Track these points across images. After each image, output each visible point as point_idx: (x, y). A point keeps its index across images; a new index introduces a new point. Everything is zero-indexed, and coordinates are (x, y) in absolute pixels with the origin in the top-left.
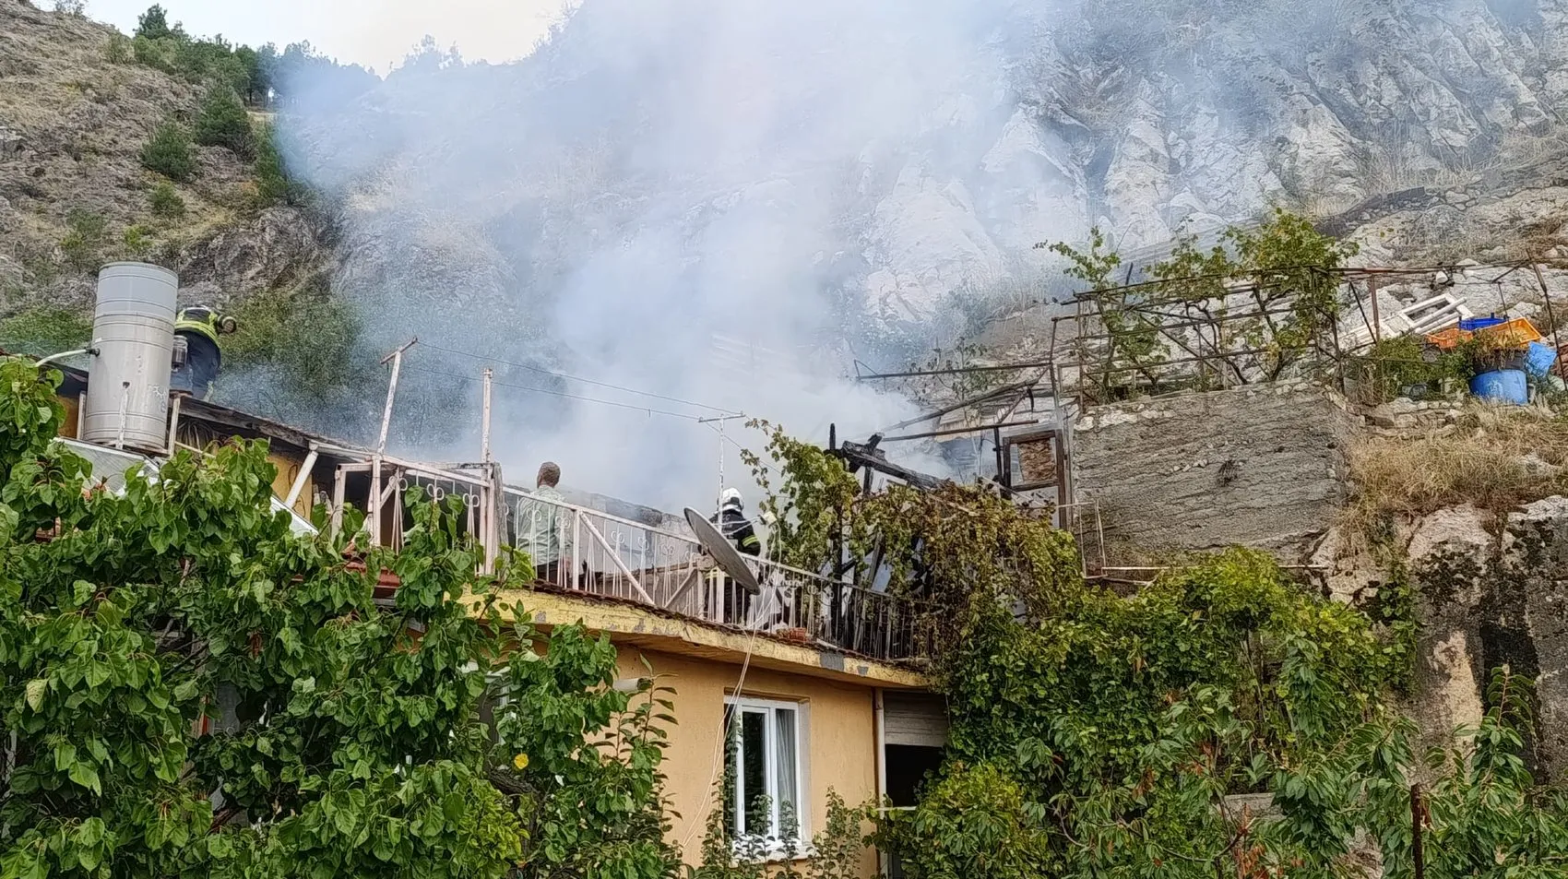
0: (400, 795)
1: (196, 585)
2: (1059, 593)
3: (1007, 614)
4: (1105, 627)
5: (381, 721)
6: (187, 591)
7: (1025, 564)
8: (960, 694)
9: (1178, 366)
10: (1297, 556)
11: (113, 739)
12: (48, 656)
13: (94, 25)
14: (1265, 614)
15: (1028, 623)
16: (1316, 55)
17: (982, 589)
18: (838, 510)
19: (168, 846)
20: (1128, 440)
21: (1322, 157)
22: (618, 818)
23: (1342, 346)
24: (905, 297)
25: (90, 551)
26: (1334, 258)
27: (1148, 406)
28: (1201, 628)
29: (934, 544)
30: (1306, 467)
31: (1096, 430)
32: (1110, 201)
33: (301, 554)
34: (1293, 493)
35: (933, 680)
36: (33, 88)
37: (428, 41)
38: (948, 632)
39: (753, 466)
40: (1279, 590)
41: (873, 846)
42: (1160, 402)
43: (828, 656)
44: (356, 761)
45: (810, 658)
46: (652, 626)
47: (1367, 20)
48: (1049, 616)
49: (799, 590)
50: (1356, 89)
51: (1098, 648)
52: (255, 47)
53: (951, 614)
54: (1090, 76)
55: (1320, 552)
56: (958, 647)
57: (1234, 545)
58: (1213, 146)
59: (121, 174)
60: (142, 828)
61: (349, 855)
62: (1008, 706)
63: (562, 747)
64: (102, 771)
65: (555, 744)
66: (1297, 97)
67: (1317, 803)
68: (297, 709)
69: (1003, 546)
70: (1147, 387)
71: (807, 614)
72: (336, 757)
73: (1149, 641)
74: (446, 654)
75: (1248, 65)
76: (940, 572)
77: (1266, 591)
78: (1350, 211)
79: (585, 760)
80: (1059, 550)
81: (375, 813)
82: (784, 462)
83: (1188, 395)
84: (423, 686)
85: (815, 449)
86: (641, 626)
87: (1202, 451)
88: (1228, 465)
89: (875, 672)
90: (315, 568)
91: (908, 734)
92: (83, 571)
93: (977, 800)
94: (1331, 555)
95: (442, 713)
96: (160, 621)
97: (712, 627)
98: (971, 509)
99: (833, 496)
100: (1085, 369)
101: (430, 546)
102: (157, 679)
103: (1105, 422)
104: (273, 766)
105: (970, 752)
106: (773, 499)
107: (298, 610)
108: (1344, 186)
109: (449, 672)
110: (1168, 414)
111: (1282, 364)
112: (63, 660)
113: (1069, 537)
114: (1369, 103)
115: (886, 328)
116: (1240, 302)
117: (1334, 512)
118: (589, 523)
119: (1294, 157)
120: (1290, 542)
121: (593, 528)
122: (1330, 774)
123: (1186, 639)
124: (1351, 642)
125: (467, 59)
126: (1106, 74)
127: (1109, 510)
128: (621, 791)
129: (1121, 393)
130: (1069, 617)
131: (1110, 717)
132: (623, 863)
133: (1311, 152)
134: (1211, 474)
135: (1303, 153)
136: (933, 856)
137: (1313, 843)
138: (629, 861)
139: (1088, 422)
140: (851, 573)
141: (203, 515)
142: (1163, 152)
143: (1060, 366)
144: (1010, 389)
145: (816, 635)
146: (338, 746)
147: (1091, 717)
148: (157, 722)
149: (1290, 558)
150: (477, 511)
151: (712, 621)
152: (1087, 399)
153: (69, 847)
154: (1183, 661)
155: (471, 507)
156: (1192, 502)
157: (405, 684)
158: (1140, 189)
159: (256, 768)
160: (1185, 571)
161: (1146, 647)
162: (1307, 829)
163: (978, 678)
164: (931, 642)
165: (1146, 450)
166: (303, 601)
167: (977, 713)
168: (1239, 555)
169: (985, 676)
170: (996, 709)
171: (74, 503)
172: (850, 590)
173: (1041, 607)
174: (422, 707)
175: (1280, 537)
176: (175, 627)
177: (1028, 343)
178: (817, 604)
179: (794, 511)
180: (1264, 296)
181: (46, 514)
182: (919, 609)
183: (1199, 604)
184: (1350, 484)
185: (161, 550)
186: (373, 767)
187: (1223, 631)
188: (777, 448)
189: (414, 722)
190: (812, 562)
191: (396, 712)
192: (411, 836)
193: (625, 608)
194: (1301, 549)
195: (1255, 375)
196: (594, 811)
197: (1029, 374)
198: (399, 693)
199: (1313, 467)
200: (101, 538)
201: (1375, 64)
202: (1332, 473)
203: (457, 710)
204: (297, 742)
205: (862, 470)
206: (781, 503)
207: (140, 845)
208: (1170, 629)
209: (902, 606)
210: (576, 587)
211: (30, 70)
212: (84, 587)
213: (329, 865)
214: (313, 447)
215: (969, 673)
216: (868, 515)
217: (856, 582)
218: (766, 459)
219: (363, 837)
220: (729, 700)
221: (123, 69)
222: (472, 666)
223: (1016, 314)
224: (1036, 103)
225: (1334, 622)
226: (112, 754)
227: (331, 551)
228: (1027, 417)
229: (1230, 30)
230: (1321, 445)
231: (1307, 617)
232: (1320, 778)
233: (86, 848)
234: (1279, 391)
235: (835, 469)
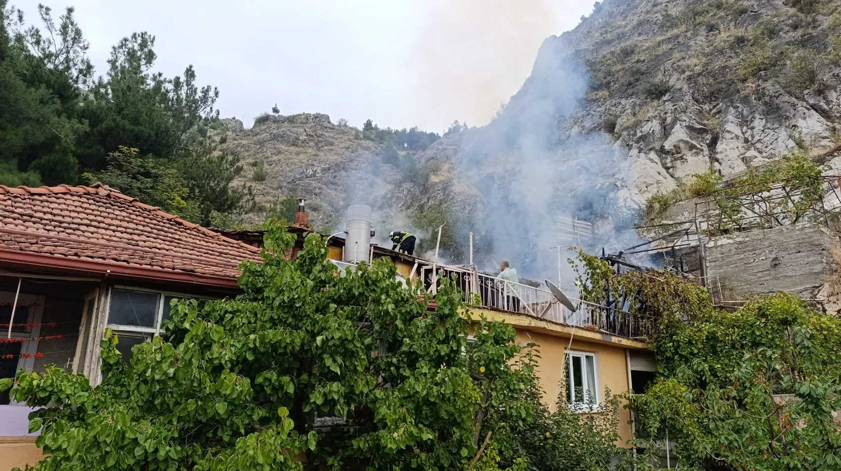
0: (437, 378)
1: (372, 306)
2: (702, 311)
3: (679, 320)
4: (722, 325)
5: (432, 353)
6: (370, 309)
7: (686, 300)
8: (661, 352)
9: (752, 219)
10: (810, 295)
11: (344, 356)
12: (323, 329)
13: (350, 128)
14: (795, 320)
15: (689, 324)
16: (808, 91)
17: (668, 310)
18: (607, 280)
19: (362, 392)
20: (730, 250)
21: (813, 132)
22: (518, 392)
23: (826, 207)
24: (634, 199)
25: (336, 294)
26: (820, 172)
27: (738, 236)
28: (766, 325)
29: (647, 293)
30: (812, 259)
31: (716, 247)
32: (719, 156)
33: (403, 295)
34: (807, 269)
35: (650, 346)
36: (332, 150)
37: (456, 122)
38: (655, 327)
39: (572, 264)
40: (801, 310)
41: (627, 409)
42: (743, 234)
43: (605, 336)
44: (424, 367)
45: (598, 337)
46: (534, 323)
47: (831, 74)
48: (698, 320)
49: (593, 311)
50: (828, 103)
51: (719, 333)
52: (400, 130)
53: (656, 320)
54: (708, 109)
55: (820, 293)
56: (659, 333)
57: (780, 292)
58: (763, 131)
59: (360, 175)
60: (353, 386)
61: (420, 399)
62: (681, 356)
63: (497, 365)
64: (340, 367)
65: (494, 364)
66: (800, 108)
67: (815, 397)
68: (404, 349)
69: (676, 293)
70: (737, 229)
71: (596, 320)
72: (417, 365)
73: (742, 331)
74: (453, 330)
75: (777, 97)
76: (650, 304)
77: (795, 310)
78: (828, 153)
79: (506, 370)
80: (701, 295)
81: (429, 385)
82: (584, 262)
83: (756, 231)
84: (446, 341)
85: (596, 257)
86: (530, 323)
87: (764, 253)
88: (776, 259)
89: (625, 342)
90: (407, 300)
91: (641, 366)
92: (334, 301)
93: (669, 392)
94: (826, 295)
95: (452, 351)
96: (361, 318)
97: (558, 324)
98: (662, 279)
99: (605, 275)
100: (710, 223)
101: (446, 293)
102: (357, 337)
103: (719, 243)
104: (398, 368)
105: (666, 374)
106: (580, 276)
107: (402, 314)
108: (824, 142)
109: (454, 336)
110: (747, 239)
111: (798, 217)
112: (327, 330)
113: (705, 289)
114: (834, 108)
115: (627, 211)
116: (777, 192)
117: (827, 277)
119: (800, 133)
120: (806, 290)
122: (820, 385)
123: (758, 330)
124: (836, 331)
125: (469, 127)
126: (714, 107)
127: (723, 279)
128: (519, 381)
129: (726, 231)
130: (707, 321)
131: (727, 361)
132: (520, 408)
133: (808, 130)
134: (768, 263)
135: (805, 131)
136: (652, 414)
137: (815, 413)
138: (522, 407)
139: (712, 244)
140: (613, 304)
141: (370, 282)
142: (741, 135)
143: (700, 222)
144: (678, 232)
145: (600, 328)
146: (418, 361)
147: (718, 361)
148: (357, 351)
149: (806, 296)
150: (469, 282)
151: (558, 322)
152: (711, 234)
153: (330, 391)
154: (758, 339)
155: (467, 280)
156: (760, 274)
157: (440, 341)
158: (732, 150)
159: (392, 368)
160: (758, 302)
161: (741, 333)
162: (811, 407)
163: (668, 345)
164: (648, 331)
165: (738, 254)
166: (403, 311)
167: (668, 359)
168: (782, 295)
169: (671, 344)
170: (676, 357)
171: (331, 279)
172: (614, 311)
173: (694, 317)
174: (445, 348)
175: (802, 288)
176: (366, 321)
177: (686, 214)
178: (600, 316)
179: (589, 281)
180: (788, 189)
181: (323, 283)
182: (642, 318)
183: (764, 315)
184: (834, 265)
185: (357, 294)
186: (430, 369)
187: (776, 327)
188: (581, 258)
189: (443, 354)
190: (598, 300)
191: (437, 350)
192: (441, 393)
193: (524, 316)
194: (812, 293)
195: (787, 222)
196: (509, 388)
197: (687, 226)
198: (438, 343)
199: (815, 258)
200: (338, 290)
201: (836, 91)
202: (824, 261)
203: (457, 350)
204: (405, 360)
205: (616, 265)
206: (584, 278)
207: (353, 392)
208: (752, 326)
209: (635, 317)
210: (506, 309)
211: (332, 144)
212: (333, 306)
213: (413, 401)
214: (416, 261)
215: (664, 343)
216: (619, 282)
217: (616, 308)
218: (577, 262)
219: (425, 392)
220: (566, 351)
221: (359, 141)
222: (462, 335)
223: (680, 203)
224: (685, 121)
225: (828, 323)
226: (344, 361)
227: (413, 294)
228: (687, 242)
229: (768, 84)
230: (818, 249)
231: (815, 320)
232: (817, 386)
233: (335, 392)
234: (797, 228)
235: (605, 265)
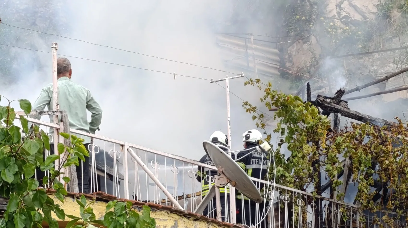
18: (317, 143)
29: (388, 165)
39: (252, 114)
46: (184, 225)
71: (297, 220)
74: (24, 217)
76: (394, 187)
82: (275, 109)
85: (296, 99)
86: (176, 225)
97: (228, 226)
99: (312, 133)
115: (342, 26)
118: (134, 154)
121: (137, 157)
140: (328, 191)
151: (228, 223)
172: (328, 203)
178: (304, 213)
179: (285, 145)
188: (269, 100)
190: (300, 182)
193: (163, 212)
205: (332, 115)
209: (367, 211)
216: (338, 146)
217: (332, 196)
218: (262, 108)
235: (313, 113)
